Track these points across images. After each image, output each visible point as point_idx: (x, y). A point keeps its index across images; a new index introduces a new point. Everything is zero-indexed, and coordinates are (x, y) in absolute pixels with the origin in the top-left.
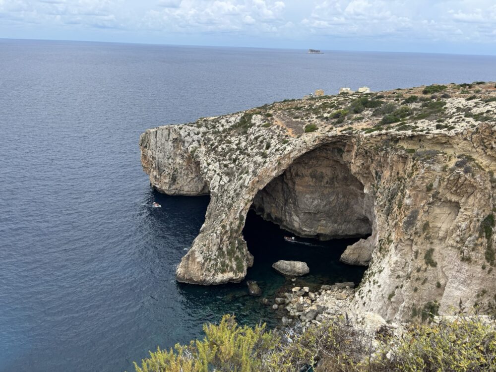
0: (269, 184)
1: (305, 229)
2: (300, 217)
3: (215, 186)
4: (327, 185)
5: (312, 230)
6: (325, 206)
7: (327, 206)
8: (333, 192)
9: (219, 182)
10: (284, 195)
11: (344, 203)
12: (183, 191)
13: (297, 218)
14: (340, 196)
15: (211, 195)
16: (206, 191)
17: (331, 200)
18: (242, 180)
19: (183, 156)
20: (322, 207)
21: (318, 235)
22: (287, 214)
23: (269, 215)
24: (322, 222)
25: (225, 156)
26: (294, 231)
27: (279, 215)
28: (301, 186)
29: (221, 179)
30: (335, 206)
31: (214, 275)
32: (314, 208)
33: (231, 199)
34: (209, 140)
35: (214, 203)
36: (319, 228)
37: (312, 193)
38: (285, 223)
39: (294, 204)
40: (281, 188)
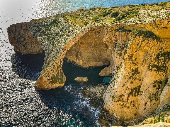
3: (47, 49)
4: (93, 47)
5: (88, 65)
7: (93, 55)
8: (95, 49)
11: (99, 54)
12: (30, 52)
13: (81, 60)
14: (98, 51)
15: (45, 53)
19: (29, 37)
21: (90, 67)
23: (69, 60)
24: (91, 62)
25: (49, 36)
26: (80, 66)
27: (74, 60)
28: (83, 47)
30: (96, 55)
34: (41, 29)
37: (87, 50)
38: (76, 63)
39: (80, 55)
40: (74, 49)
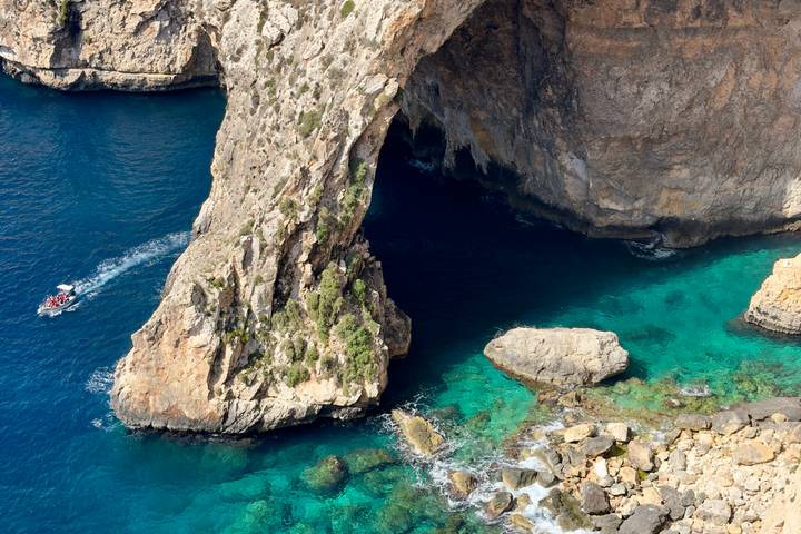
0: (461, 30)
1: (606, 204)
2: (589, 156)
3: (244, 47)
4: (697, 24)
5: (637, 204)
6: (689, 108)
7: (696, 110)
8: (722, 49)
9: (260, 28)
10: (521, 71)
11: (765, 94)
12: (113, 70)
13: (576, 160)
14: (750, 65)
15: (229, 82)
16: (208, 69)
17: (713, 84)
18: (351, 18)
20: (676, 113)
21: (662, 225)
22: (536, 148)
23: (464, 154)
24: (674, 174)
26: (568, 213)
27: (506, 156)
28: (591, 29)
29: (264, 15)
30: (727, 109)
31: (261, 394)
32: (645, 117)
33: (309, 94)
35: (243, 117)
36: (664, 196)
37: (637, 56)
38: (528, 186)
39: (564, 105)
40: (508, 43)
